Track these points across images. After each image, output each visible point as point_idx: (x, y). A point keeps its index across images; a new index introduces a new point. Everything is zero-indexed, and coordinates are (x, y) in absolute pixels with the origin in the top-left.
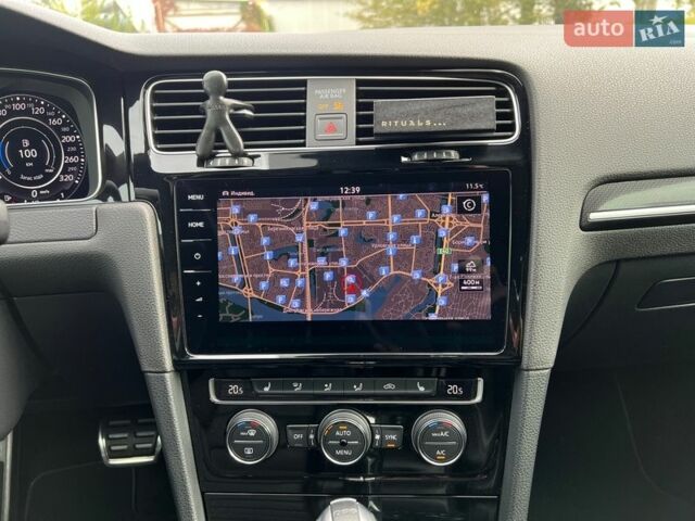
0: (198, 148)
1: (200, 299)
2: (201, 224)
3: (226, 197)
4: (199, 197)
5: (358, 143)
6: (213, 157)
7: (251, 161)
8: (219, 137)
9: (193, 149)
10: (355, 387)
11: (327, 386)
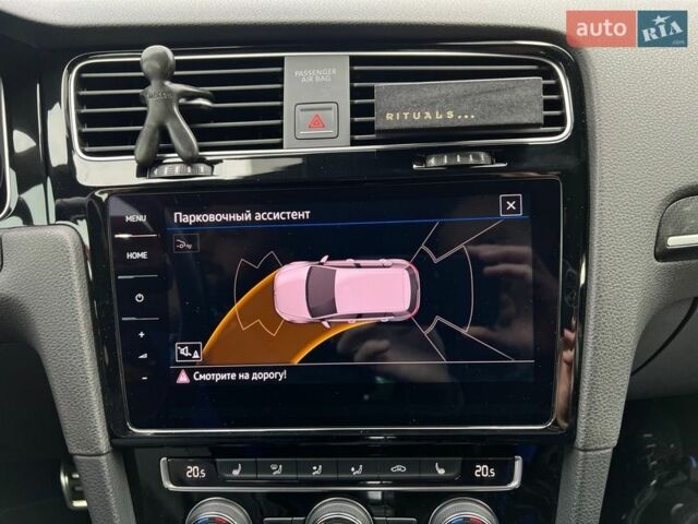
0: (138, 151)
1: (144, 356)
2: (143, 255)
4: (141, 218)
5: (353, 143)
6: (159, 163)
7: (209, 168)
9: (131, 153)
10: (353, 469)
11: (315, 468)
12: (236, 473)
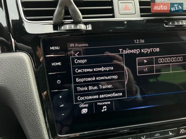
0: (54, 19)
1: (62, 106)
2: (59, 64)
3: (72, 47)
4: (57, 48)
5: (142, 16)
6: (63, 24)
7: (85, 26)
8: (67, 13)
9: (51, 19)
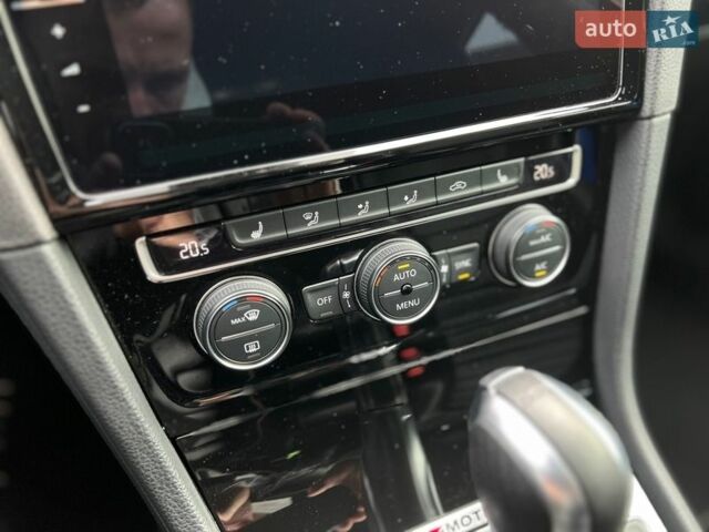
10: (406, 198)
11: (360, 206)
12: (256, 236)
